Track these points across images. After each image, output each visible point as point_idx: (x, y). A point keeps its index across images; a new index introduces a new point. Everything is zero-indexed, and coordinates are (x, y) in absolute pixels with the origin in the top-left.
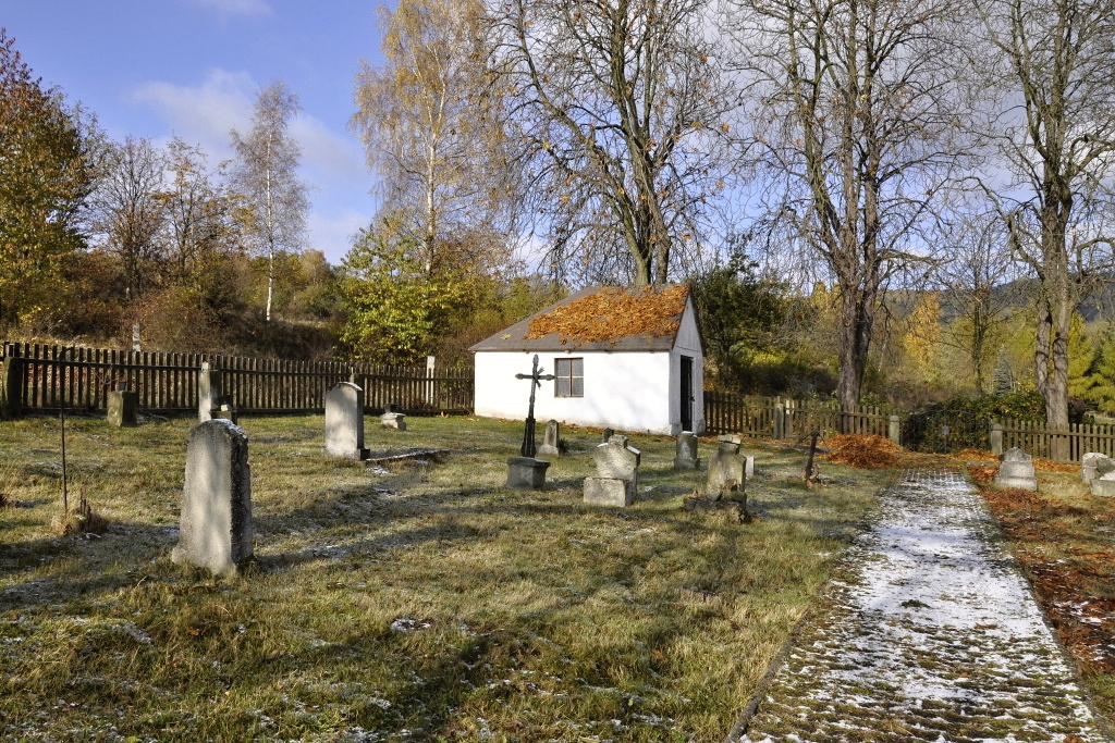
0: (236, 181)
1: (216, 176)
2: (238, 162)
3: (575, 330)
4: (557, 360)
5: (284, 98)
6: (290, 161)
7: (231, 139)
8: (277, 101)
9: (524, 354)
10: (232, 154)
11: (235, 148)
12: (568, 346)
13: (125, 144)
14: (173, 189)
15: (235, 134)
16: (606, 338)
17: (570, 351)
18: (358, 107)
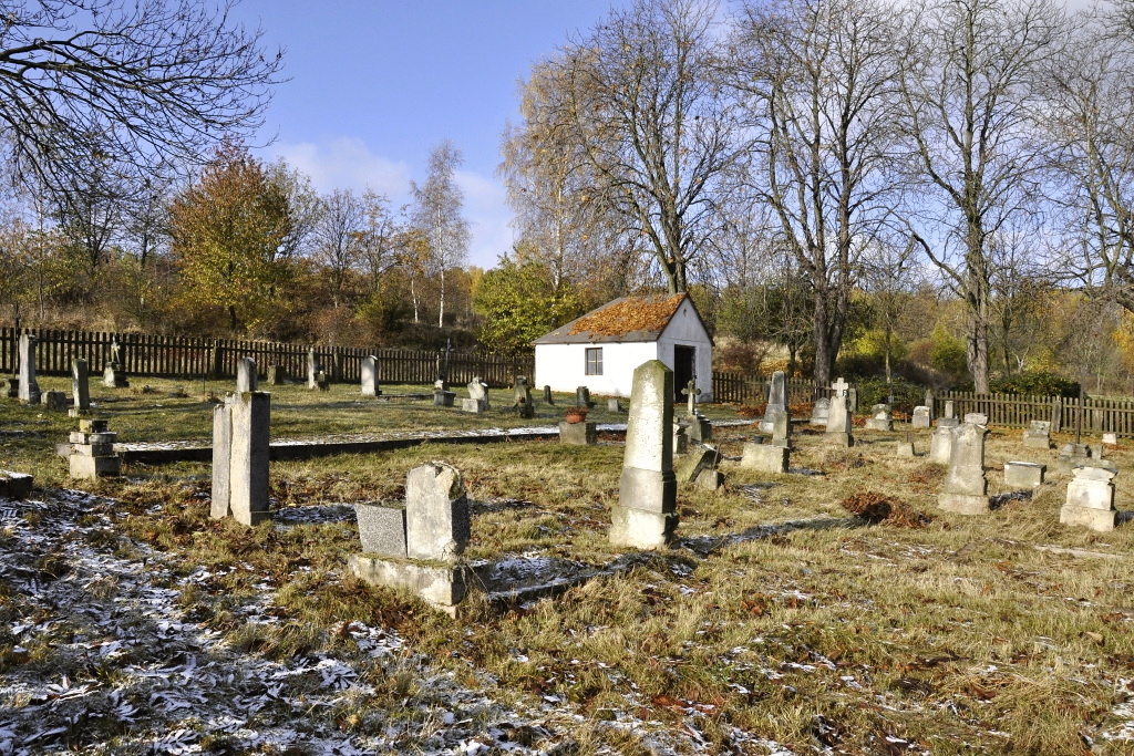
0: (415, 220)
1: (399, 216)
2: (416, 206)
3: (602, 328)
4: (587, 350)
5: (451, 153)
6: (456, 203)
7: (410, 188)
8: (446, 157)
9: (565, 346)
10: (412, 199)
11: (413, 194)
12: (593, 339)
13: (333, 196)
14: (368, 229)
15: (414, 184)
16: (618, 333)
17: (594, 343)
18: (503, 159)
